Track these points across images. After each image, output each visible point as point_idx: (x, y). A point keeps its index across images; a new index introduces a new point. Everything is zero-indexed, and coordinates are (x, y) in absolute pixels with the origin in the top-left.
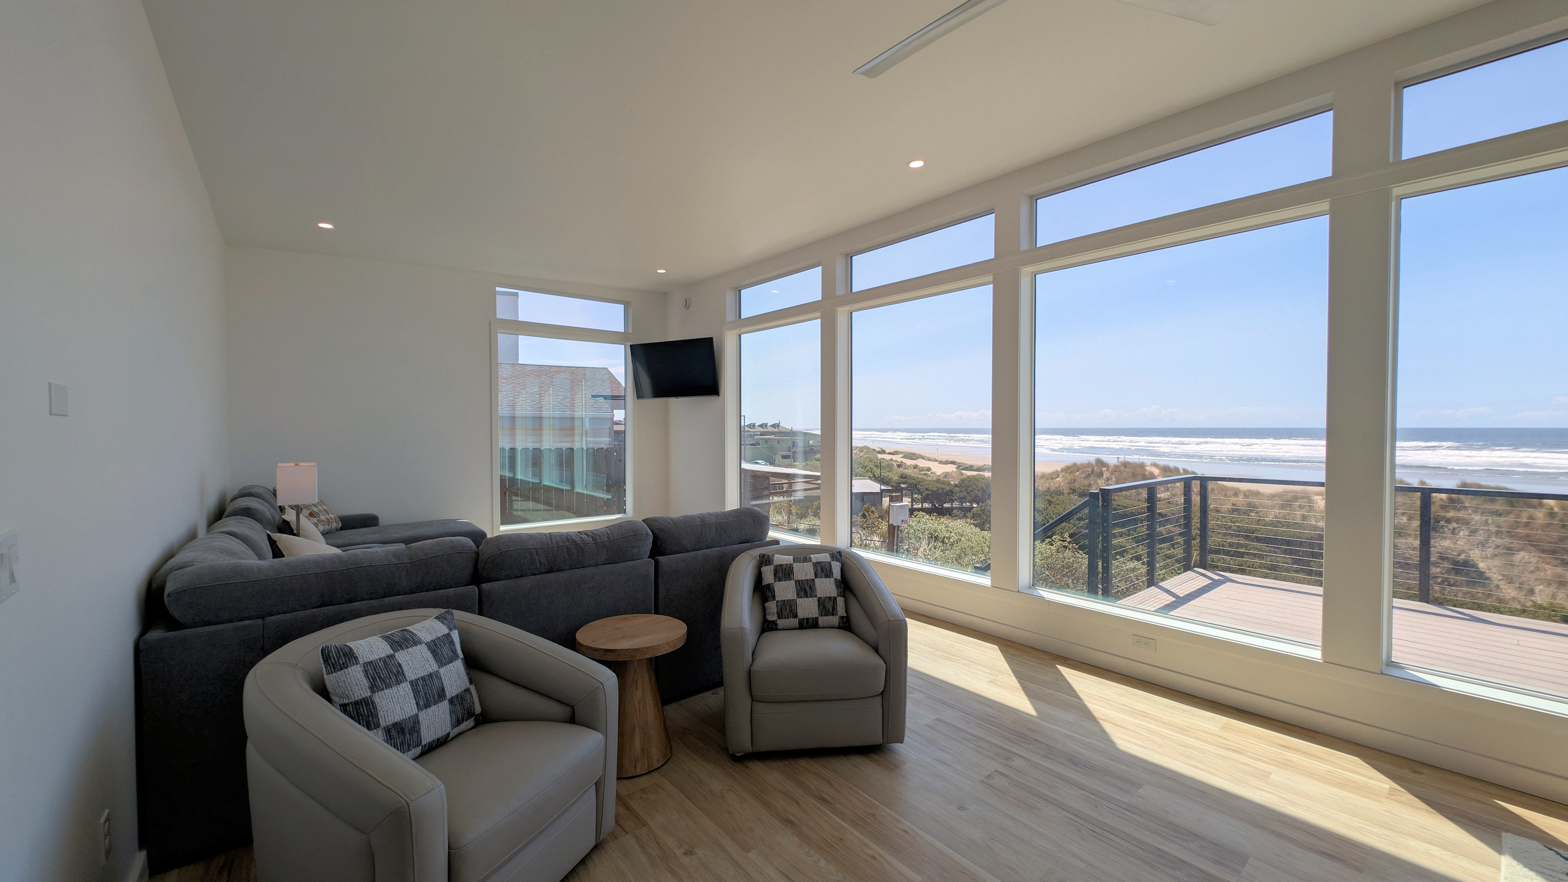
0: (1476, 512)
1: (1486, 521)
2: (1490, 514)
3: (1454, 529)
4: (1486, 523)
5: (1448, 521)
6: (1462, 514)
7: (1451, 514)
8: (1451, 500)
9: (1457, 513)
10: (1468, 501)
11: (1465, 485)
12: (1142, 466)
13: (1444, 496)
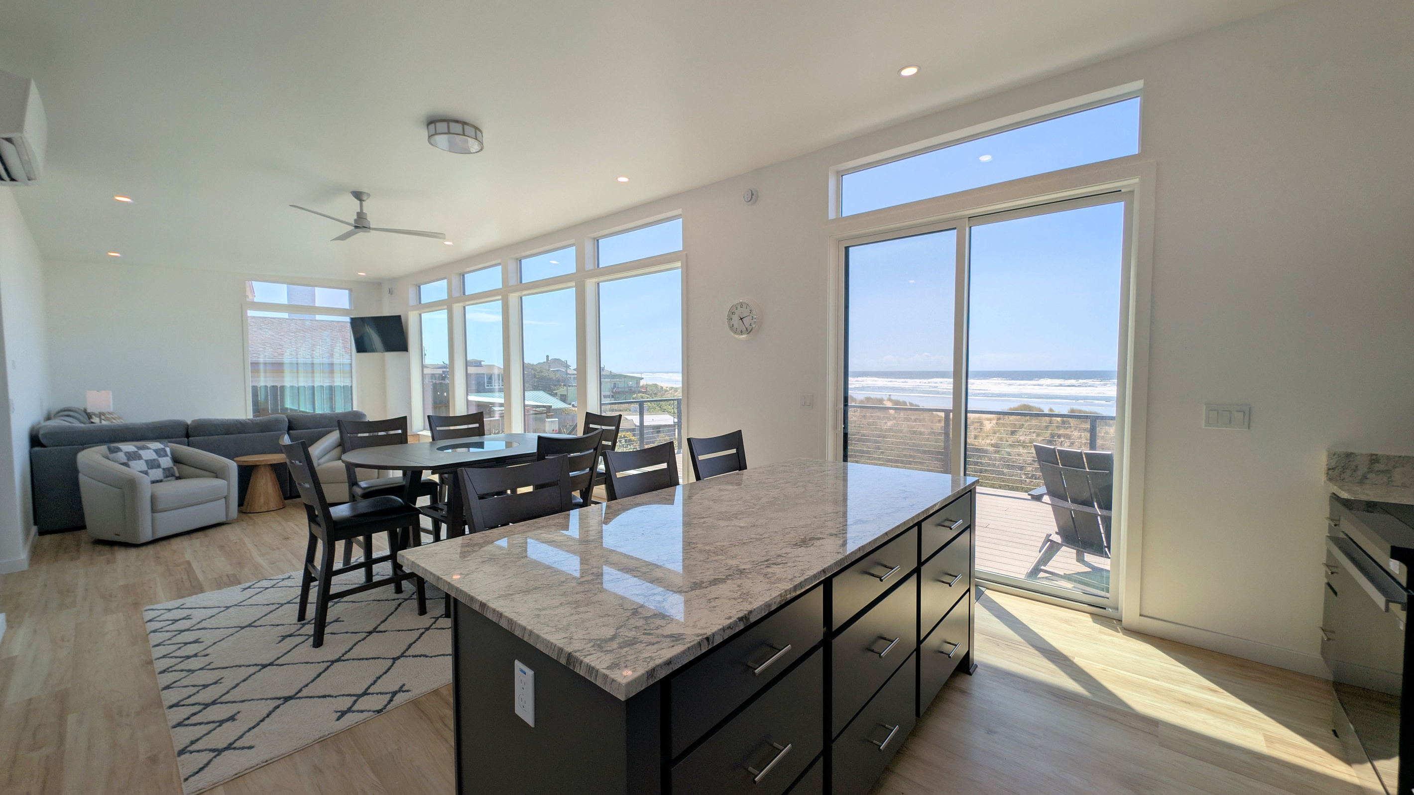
0: (1075, 429)
1: (1081, 435)
2: (1083, 431)
3: (1062, 442)
4: (1080, 437)
5: (1059, 436)
6: (1068, 432)
7: (1061, 432)
8: (1064, 422)
9: (1065, 430)
10: (1073, 422)
11: (1072, 411)
12: (881, 401)
13: (1059, 419)
